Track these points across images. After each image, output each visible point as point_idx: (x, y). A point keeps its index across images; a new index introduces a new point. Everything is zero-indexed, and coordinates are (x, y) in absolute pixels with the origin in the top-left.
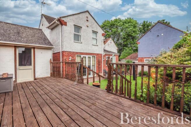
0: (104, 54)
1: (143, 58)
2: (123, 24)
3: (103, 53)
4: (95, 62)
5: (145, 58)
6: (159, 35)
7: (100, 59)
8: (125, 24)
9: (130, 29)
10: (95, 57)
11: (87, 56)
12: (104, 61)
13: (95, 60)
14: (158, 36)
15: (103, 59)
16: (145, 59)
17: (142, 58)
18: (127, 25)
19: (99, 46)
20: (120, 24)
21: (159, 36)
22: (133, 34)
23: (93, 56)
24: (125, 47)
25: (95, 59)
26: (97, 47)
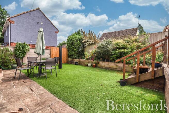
14: (38, 23)
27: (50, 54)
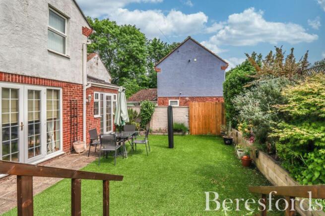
0: (90, 86)
1: (166, 98)
2: (120, 34)
3: (85, 83)
4: (58, 107)
5: (171, 98)
6: (191, 59)
7: (77, 98)
8: (125, 34)
9: (134, 45)
10: (57, 92)
11: (23, 89)
12: (88, 103)
13: (58, 102)
14: (189, 61)
15: (87, 98)
16: (170, 101)
17: (164, 98)
18: (128, 37)
19: (73, 60)
20: (114, 31)
21: (191, 61)
22: (140, 56)
23: (48, 90)
24: (124, 78)
25: (58, 97)
26: (64, 61)
27: (188, 115)
